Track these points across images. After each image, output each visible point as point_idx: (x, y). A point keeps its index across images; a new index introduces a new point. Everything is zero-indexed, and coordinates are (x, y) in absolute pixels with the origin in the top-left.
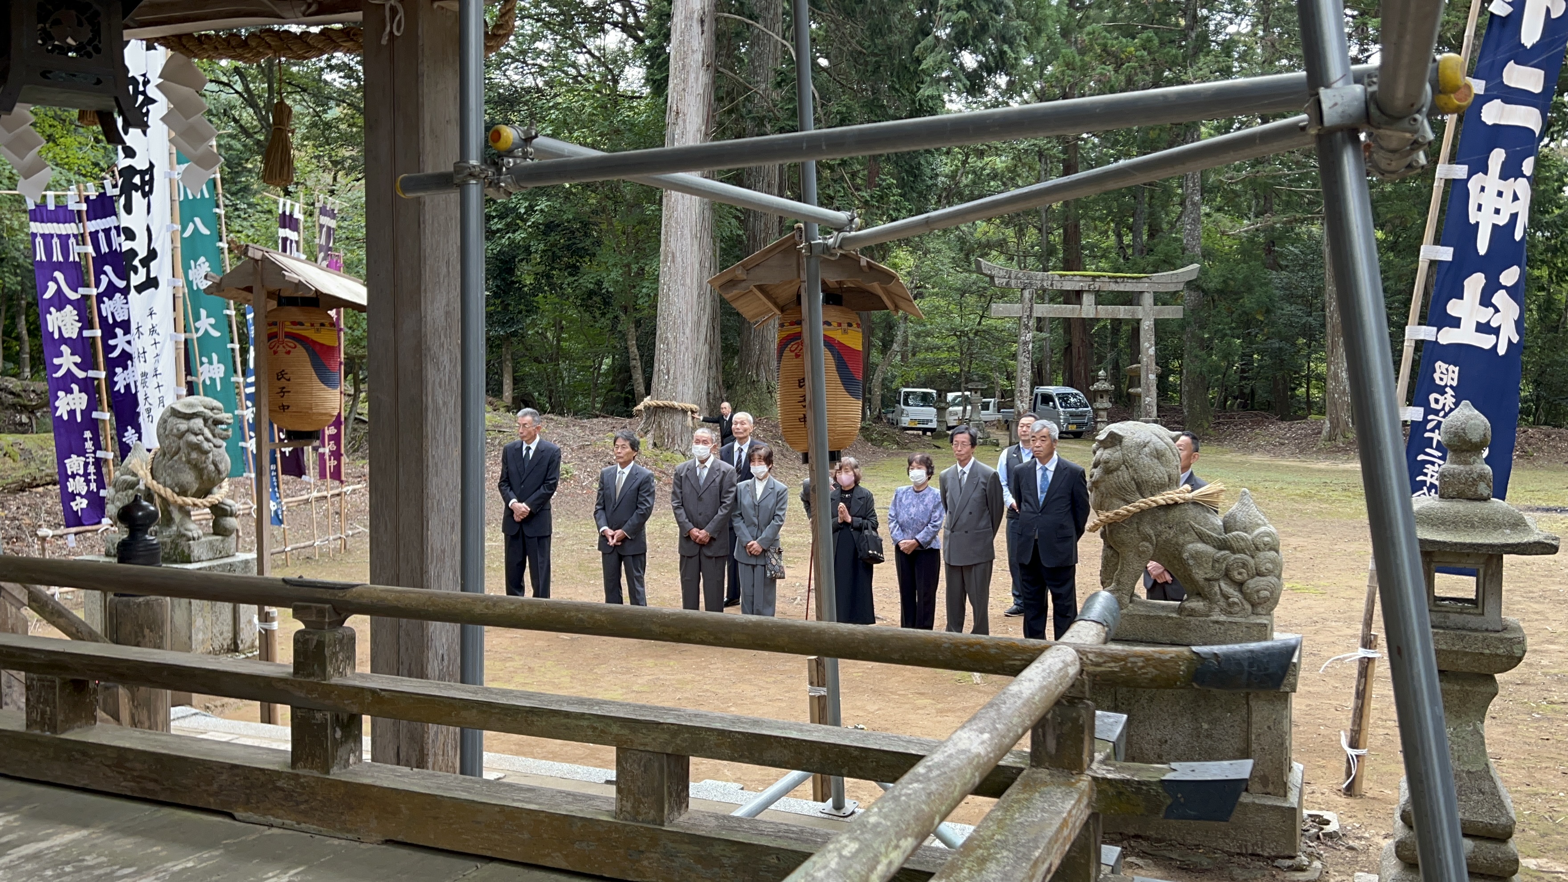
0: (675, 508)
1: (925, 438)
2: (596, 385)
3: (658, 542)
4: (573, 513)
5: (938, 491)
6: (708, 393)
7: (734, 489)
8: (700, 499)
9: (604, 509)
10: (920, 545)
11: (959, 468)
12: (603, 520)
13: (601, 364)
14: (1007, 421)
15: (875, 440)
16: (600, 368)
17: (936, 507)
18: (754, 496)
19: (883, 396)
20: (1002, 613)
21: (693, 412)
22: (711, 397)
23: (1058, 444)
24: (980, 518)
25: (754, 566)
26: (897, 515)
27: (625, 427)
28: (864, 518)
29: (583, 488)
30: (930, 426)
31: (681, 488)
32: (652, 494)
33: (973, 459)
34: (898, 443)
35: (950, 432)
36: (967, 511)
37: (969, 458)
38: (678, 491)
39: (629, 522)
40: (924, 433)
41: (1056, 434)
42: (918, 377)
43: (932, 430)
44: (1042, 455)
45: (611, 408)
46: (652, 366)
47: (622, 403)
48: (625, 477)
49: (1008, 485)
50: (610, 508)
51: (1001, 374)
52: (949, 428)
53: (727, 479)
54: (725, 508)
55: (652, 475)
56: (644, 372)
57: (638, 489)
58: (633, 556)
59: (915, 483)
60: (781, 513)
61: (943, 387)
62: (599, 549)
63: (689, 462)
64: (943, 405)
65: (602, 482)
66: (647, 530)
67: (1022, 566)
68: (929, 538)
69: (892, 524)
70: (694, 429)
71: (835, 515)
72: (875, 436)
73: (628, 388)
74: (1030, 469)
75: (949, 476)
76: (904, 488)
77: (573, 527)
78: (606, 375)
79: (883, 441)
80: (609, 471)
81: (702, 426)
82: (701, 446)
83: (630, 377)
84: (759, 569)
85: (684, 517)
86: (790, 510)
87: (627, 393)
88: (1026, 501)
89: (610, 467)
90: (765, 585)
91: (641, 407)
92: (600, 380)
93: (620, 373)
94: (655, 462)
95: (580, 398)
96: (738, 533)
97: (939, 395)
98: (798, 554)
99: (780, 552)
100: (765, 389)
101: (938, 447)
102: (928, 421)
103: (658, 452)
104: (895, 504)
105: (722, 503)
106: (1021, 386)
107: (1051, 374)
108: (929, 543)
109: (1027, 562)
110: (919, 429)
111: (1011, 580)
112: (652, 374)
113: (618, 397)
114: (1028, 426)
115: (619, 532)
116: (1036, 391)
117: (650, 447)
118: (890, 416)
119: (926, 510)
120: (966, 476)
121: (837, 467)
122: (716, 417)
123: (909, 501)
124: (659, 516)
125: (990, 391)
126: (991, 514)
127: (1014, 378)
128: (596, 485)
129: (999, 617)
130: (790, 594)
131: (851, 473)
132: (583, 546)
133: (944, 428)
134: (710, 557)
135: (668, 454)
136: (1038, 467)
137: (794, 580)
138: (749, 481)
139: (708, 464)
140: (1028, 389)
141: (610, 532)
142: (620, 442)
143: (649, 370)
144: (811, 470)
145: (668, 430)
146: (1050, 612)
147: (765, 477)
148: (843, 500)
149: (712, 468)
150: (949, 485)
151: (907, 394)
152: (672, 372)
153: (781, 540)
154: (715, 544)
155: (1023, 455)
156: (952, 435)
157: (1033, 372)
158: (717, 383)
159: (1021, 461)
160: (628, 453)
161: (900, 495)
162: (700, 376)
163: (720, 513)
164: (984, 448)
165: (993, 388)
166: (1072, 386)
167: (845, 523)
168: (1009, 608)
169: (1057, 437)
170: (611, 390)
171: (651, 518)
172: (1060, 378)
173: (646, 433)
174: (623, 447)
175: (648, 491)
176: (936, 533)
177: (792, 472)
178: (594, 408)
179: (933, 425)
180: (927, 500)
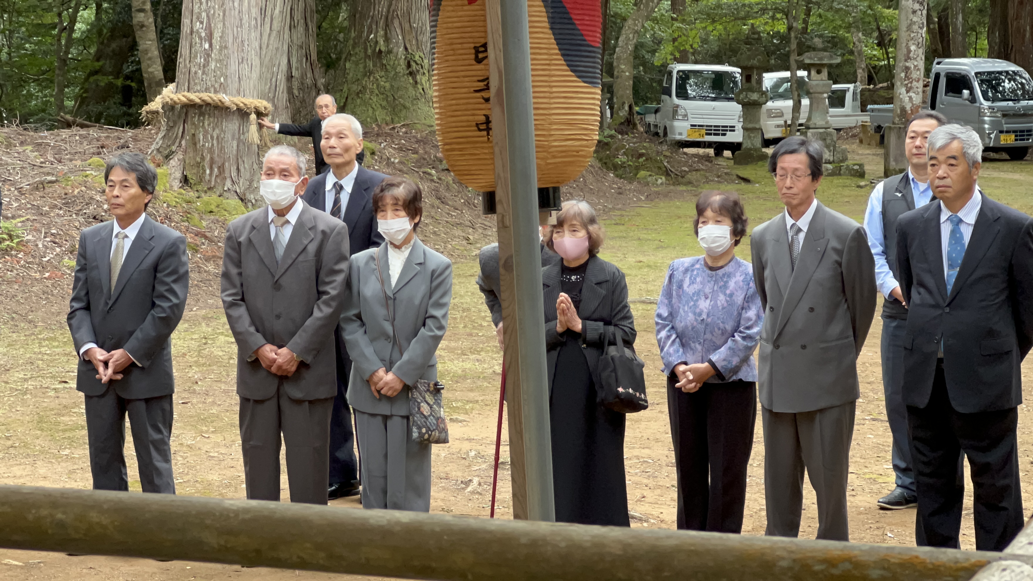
0: (229, 306)
1: (720, 161)
2: (64, 61)
3: (194, 372)
4: (24, 318)
5: (749, 267)
6: (290, 77)
7: (343, 266)
8: (277, 286)
9: (87, 308)
10: (718, 373)
11: (790, 221)
12: (85, 331)
13: (73, 21)
14: (879, 128)
15: (623, 166)
16: (72, 30)
17: (748, 300)
18: (384, 278)
19: (637, 80)
20: (873, 501)
21: (260, 114)
22: (295, 84)
23: (981, 172)
24: (830, 320)
25: (386, 418)
26: (672, 316)
27: (124, 146)
28: (607, 323)
29: (43, 267)
30: (730, 138)
31: (238, 264)
32: (183, 278)
33: (815, 203)
34: (667, 173)
35: (770, 151)
36: (804, 306)
37: (807, 202)
38: (234, 271)
39: (138, 334)
40: (718, 153)
41: (977, 152)
42: (705, 41)
43: (734, 147)
44: (950, 193)
45: (94, 109)
46: (178, 25)
47: (118, 98)
48: (128, 244)
49: (885, 252)
50: (99, 305)
51: (867, 34)
52: (768, 143)
53: (330, 246)
54: (327, 303)
55: (182, 241)
56: (161, 34)
57: (155, 268)
58: (147, 401)
59: (709, 251)
60: (438, 313)
61: (755, 62)
62: (79, 388)
63: (256, 213)
64: (755, 96)
65: (83, 256)
66: (173, 351)
67: (912, 410)
68: (735, 361)
69: (663, 334)
70: (263, 148)
71: (550, 317)
72: (621, 159)
73: (128, 69)
74: (927, 221)
75: (768, 237)
76: (687, 261)
77: (25, 345)
78: (84, 41)
79: (638, 169)
80: (96, 233)
81: (277, 142)
82: (276, 181)
83: (133, 46)
84: (396, 425)
85: (245, 324)
86: (456, 307)
87: (127, 78)
88: (921, 284)
89: (96, 225)
90: (409, 455)
91: (156, 104)
92: (73, 52)
93: (112, 37)
94: (187, 215)
95: (33, 88)
96: (353, 354)
97: (748, 78)
98: (471, 395)
99: (437, 390)
100: (402, 68)
101: (746, 180)
102: (724, 130)
103: (192, 194)
104: (668, 294)
105: (320, 293)
106: (908, 58)
107: (965, 35)
108: (736, 370)
109: (922, 401)
110: (709, 145)
111: (890, 440)
112: (176, 40)
113: (110, 85)
114: (924, 135)
115: (118, 354)
116: (936, 68)
117: (176, 184)
118: (650, 119)
119: (731, 303)
120: (802, 236)
121: (553, 219)
122: (305, 123)
123: (696, 287)
124: (195, 322)
125: (846, 69)
126: (852, 309)
127: (893, 43)
128: (71, 262)
129: (868, 511)
130: (457, 473)
131: (582, 234)
132: (46, 382)
133: (758, 142)
134: (299, 402)
135: (212, 199)
136: (943, 218)
137: (466, 446)
138: (373, 250)
139: (293, 217)
140: (921, 64)
141: (100, 354)
142: (117, 176)
143: (170, 31)
144: (502, 227)
145: (211, 150)
146: (968, 501)
147: (406, 241)
148: (567, 287)
149: (300, 224)
150: (769, 254)
151: (685, 77)
152: (217, 35)
153: (439, 367)
154: (309, 376)
155: (916, 194)
156: (775, 157)
157: (929, 31)
158: (307, 56)
159: (910, 205)
160: (133, 198)
161: (678, 275)
162: (274, 43)
163: (317, 314)
164: (837, 181)
165: (851, 63)
166: (1006, 57)
167: (569, 333)
168: (886, 492)
169: (980, 159)
170: (96, 72)
171: (181, 326)
172: (984, 43)
173: (167, 157)
174: (124, 185)
175: (174, 272)
176: (749, 350)
177: (457, 232)
178: (61, 107)
179: (736, 137)
180: (732, 284)
